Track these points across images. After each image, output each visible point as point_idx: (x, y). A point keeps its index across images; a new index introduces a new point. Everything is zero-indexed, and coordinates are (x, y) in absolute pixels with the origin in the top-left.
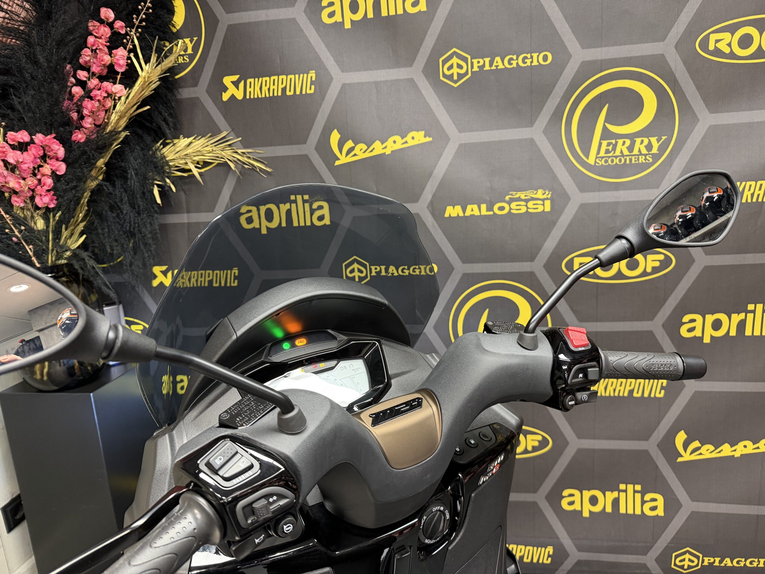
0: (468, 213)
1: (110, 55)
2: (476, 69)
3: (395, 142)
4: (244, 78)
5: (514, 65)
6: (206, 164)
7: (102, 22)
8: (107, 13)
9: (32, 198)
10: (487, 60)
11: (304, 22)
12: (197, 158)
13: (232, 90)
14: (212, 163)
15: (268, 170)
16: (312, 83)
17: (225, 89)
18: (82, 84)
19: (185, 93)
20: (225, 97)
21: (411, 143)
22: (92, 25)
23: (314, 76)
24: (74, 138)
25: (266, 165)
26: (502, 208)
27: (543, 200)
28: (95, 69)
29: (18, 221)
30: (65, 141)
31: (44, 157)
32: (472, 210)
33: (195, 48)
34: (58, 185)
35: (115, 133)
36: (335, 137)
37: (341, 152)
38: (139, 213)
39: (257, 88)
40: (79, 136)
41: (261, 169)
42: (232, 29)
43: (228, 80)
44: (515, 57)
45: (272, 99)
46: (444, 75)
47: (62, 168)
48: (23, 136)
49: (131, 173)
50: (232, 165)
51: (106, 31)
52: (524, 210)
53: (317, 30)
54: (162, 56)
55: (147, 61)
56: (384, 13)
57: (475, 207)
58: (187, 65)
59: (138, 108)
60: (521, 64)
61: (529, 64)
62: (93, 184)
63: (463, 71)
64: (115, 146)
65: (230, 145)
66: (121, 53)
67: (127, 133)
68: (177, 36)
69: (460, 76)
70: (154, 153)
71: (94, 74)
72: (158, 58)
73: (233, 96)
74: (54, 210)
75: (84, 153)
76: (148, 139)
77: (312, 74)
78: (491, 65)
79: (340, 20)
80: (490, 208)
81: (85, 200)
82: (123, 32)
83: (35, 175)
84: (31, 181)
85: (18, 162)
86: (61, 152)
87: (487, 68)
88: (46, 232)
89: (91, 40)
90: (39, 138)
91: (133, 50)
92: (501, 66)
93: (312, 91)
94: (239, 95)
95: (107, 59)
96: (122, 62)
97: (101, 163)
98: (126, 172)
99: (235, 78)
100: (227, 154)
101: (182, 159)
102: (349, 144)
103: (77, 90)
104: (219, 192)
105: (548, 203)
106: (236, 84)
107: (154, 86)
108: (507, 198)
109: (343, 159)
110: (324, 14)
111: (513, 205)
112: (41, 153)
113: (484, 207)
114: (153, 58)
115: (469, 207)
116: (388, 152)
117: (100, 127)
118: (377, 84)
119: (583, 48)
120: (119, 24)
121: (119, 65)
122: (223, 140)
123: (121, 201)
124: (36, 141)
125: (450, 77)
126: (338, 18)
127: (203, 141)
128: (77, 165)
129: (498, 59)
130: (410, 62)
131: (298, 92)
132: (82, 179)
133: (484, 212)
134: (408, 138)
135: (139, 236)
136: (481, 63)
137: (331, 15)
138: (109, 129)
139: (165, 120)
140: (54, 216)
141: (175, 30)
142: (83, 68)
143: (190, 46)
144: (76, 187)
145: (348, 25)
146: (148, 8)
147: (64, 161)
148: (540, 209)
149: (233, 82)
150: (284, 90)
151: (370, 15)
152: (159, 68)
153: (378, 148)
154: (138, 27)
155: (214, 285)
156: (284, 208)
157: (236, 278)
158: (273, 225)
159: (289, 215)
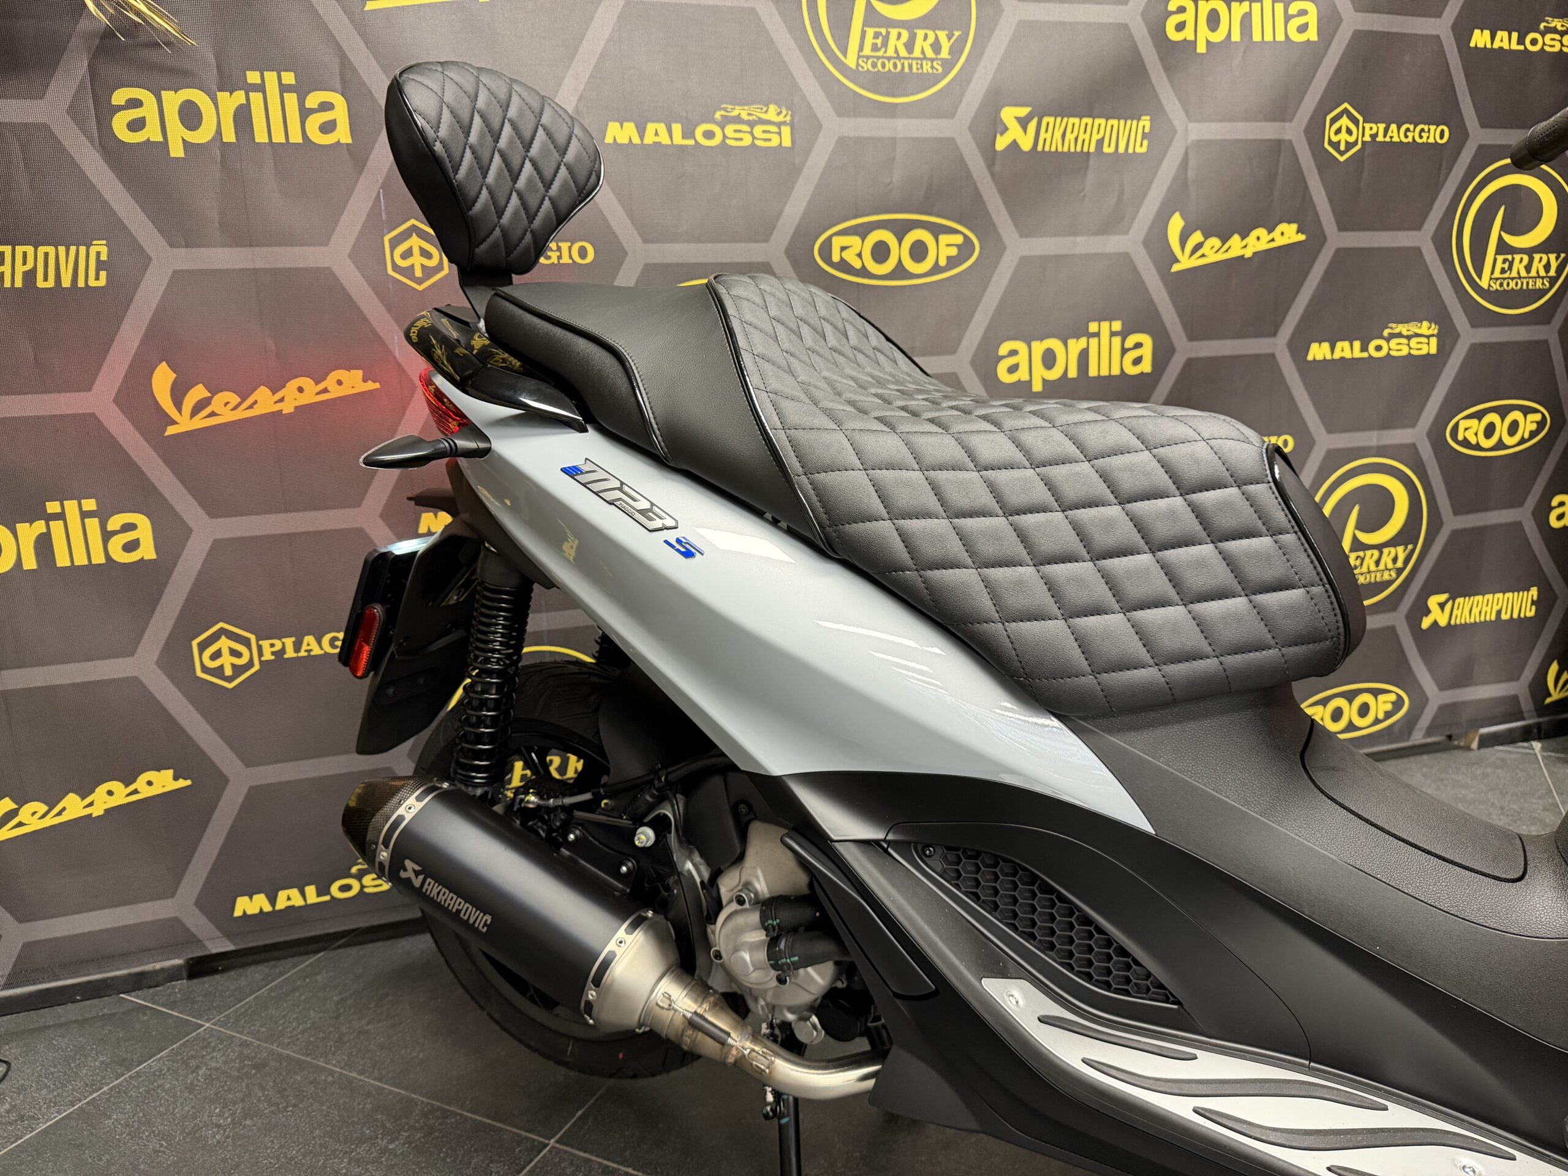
0: (650, 138)
26: (709, 135)
27: (778, 125)
32: (657, 133)
52: (747, 140)
80: (689, 133)
105: (786, 132)
108: (716, 117)
111: (730, 130)
113: (677, 128)
115: (651, 127)
133: (678, 139)
148: (775, 141)
155: (41, 284)
156: (230, 101)
157: (100, 265)
158: (203, 135)
159: (243, 117)
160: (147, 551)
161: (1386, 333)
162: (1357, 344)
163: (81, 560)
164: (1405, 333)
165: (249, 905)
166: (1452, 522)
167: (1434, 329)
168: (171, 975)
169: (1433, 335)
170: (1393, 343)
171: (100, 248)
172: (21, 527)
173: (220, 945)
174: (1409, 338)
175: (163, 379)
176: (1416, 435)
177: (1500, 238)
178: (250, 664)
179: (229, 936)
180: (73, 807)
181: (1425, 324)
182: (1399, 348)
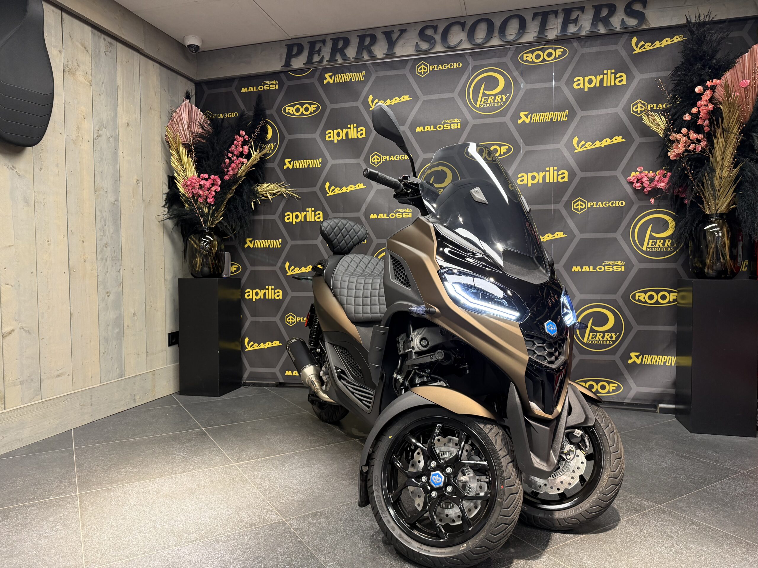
0: (379, 217)
1: (242, 147)
2: (384, 160)
3: (351, 187)
4: (293, 160)
5: (398, 159)
6: (274, 194)
7: (240, 136)
8: (243, 133)
9: (206, 199)
10: (388, 157)
11: (319, 140)
12: (270, 192)
13: (288, 165)
14: (277, 194)
15: (300, 197)
16: (320, 163)
17: (285, 164)
18: (229, 158)
19: (269, 165)
20: (285, 167)
21: (358, 188)
22: (236, 137)
23: (321, 160)
24: (225, 178)
25: (299, 196)
26: (392, 216)
27: (409, 213)
28: (235, 153)
29: (199, 208)
30: (222, 179)
31: (213, 185)
32: (381, 216)
33: (275, 148)
34: (216, 195)
35: (240, 177)
36: (327, 184)
37: (329, 191)
38: (245, 211)
39: (298, 164)
40: (227, 178)
41: (296, 197)
42: (290, 140)
43: (286, 161)
44: (398, 156)
45: (303, 169)
46: (372, 162)
47: (219, 189)
48: (206, 176)
49: (244, 194)
50: (285, 195)
51: (242, 139)
52: (401, 216)
53: (324, 143)
54: (261, 149)
55: (256, 151)
56: (350, 137)
57: (382, 215)
58: (271, 154)
59: (250, 168)
60: (401, 159)
61: (403, 159)
62: (229, 196)
63: (379, 161)
64: (240, 182)
65: (285, 187)
66: (246, 147)
67: (245, 177)
68: (269, 142)
69: (378, 163)
70: (254, 188)
71: (235, 155)
72: (260, 150)
73: (288, 167)
74: (213, 205)
75: (228, 183)
76: (252, 182)
77: (320, 160)
78: (389, 159)
79: (333, 139)
80: (388, 215)
81: (225, 202)
82: (247, 140)
83: (208, 191)
84: (207, 193)
85: (204, 184)
86: (219, 182)
87: (388, 160)
88: (208, 214)
89: (235, 142)
90: (212, 177)
91: (251, 147)
92: (393, 159)
93: (320, 166)
94: (291, 167)
95: (241, 149)
96: (247, 151)
97: (234, 188)
98: (242, 194)
99: (290, 160)
100: (284, 190)
101: (264, 191)
102: (333, 187)
103: (227, 160)
104: (278, 206)
105: (411, 214)
106: (290, 162)
107: (257, 160)
108: (395, 211)
109: (330, 194)
110: (327, 137)
111: (397, 214)
112: (212, 182)
113: (385, 215)
114: (258, 150)
115: (380, 215)
116: (348, 191)
117: (234, 175)
118: (345, 164)
119: (423, 153)
120: (246, 137)
121: (245, 152)
122: (282, 185)
123: (239, 205)
124: (211, 178)
125: (374, 163)
126: (332, 138)
127: (274, 185)
128: (224, 188)
129: (392, 156)
130: (358, 156)
131: (314, 167)
132: (226, 194)
133: (386, 217)
134: (357, 186)
135: (243, 220)
136: (386, 158)
137: (330, 137)
138: (238, 176)
139: (260, 175)
140: (212, 208)
141: (267, 140)
142: (230, 153)
143: (273, 147)
144: (222, 197)
145: (336, 141)
146: (258, 131)
147: (219, 186)
148: (408, 216)
149: (288, 162)
150: (309, 165)
151: (344, 138)
152: (260, 154)
153: (344, 189)
154: (254, 138)
155: (271, 247)
156: (303, 214)
157: (280, 244)
158: (298, 220)
159: (305, 216)
160: (280, 297)
161: (603, 264)
162: (591, 267)
163: (270, 298)
164: (611, 264)
165: (288, 373)
166: (637, 328)
167: (623, 263)
168: (273, 385)
169: (623, 265)
170: (606, 267)
171: (280, 241)
172: (262, 290)
173: (282, 381)
174: (613, 266)
175: (287, 264)
176: (618, 297)
177: (651, 234)
178: (295, 322)
179: (284, 379)
180: (262, 346)
181: (619, 261)
182: (609, 269)
